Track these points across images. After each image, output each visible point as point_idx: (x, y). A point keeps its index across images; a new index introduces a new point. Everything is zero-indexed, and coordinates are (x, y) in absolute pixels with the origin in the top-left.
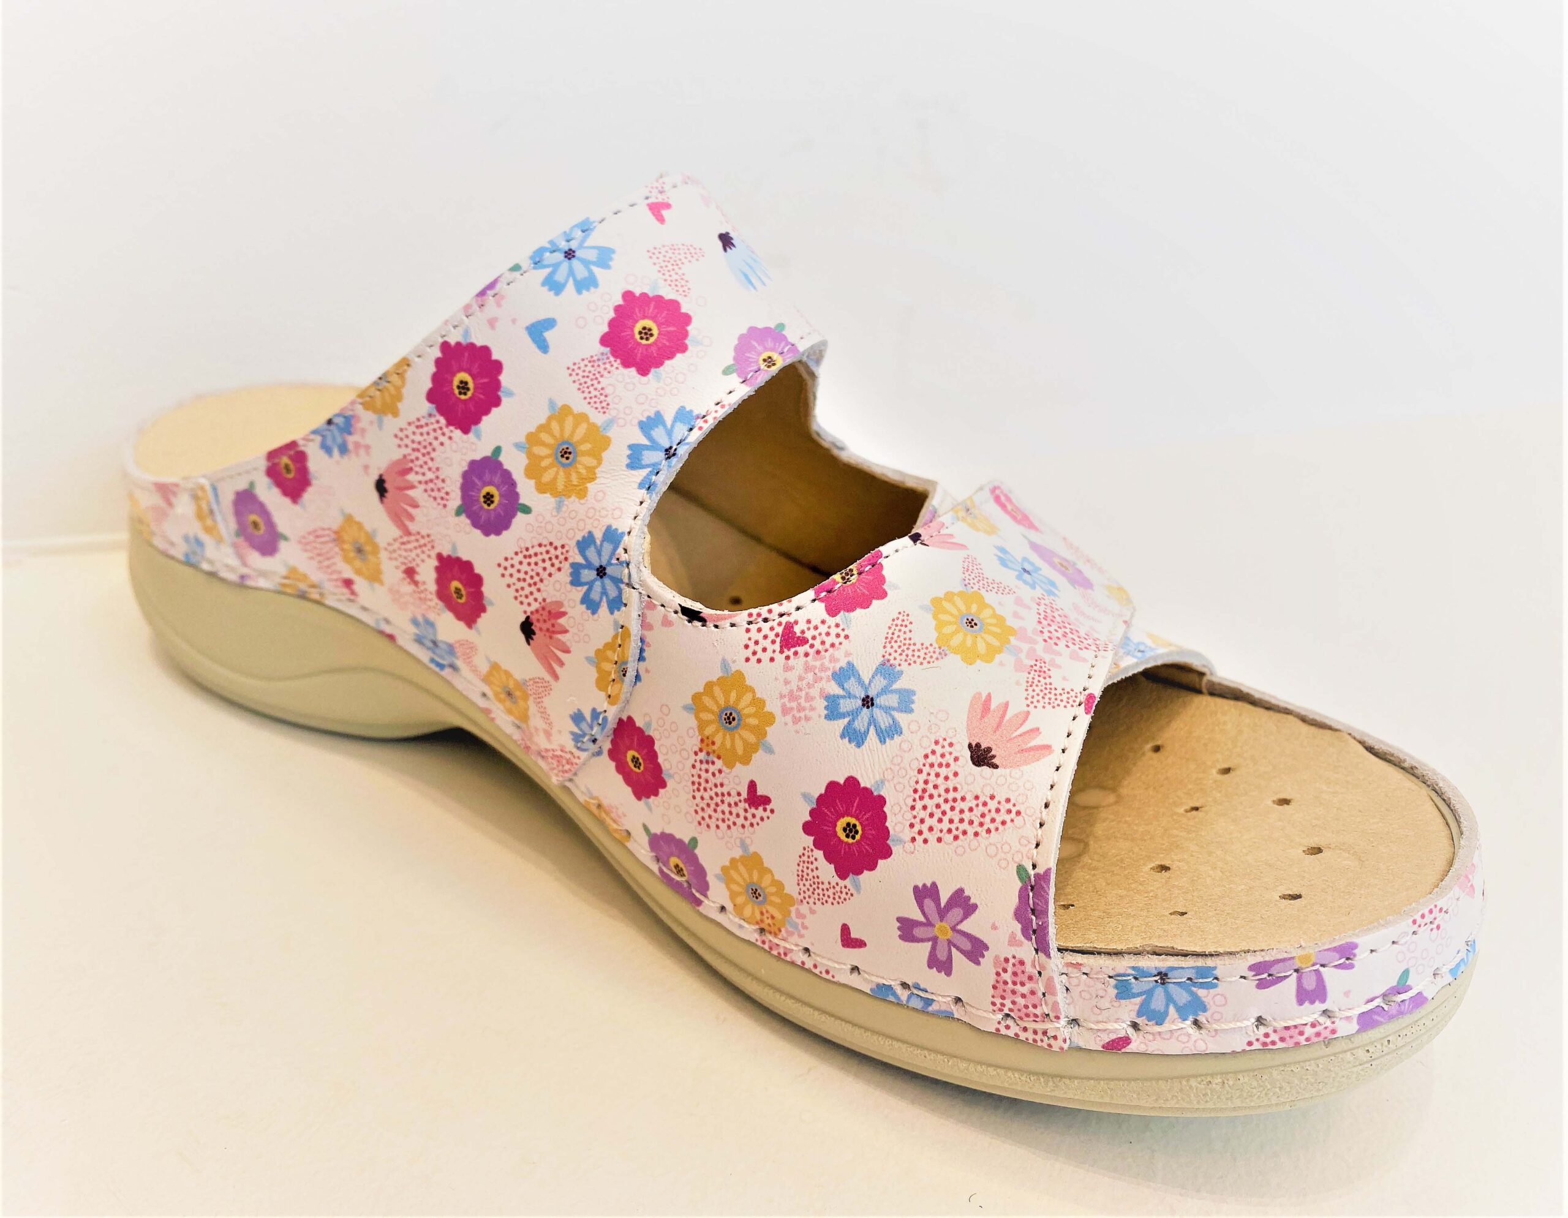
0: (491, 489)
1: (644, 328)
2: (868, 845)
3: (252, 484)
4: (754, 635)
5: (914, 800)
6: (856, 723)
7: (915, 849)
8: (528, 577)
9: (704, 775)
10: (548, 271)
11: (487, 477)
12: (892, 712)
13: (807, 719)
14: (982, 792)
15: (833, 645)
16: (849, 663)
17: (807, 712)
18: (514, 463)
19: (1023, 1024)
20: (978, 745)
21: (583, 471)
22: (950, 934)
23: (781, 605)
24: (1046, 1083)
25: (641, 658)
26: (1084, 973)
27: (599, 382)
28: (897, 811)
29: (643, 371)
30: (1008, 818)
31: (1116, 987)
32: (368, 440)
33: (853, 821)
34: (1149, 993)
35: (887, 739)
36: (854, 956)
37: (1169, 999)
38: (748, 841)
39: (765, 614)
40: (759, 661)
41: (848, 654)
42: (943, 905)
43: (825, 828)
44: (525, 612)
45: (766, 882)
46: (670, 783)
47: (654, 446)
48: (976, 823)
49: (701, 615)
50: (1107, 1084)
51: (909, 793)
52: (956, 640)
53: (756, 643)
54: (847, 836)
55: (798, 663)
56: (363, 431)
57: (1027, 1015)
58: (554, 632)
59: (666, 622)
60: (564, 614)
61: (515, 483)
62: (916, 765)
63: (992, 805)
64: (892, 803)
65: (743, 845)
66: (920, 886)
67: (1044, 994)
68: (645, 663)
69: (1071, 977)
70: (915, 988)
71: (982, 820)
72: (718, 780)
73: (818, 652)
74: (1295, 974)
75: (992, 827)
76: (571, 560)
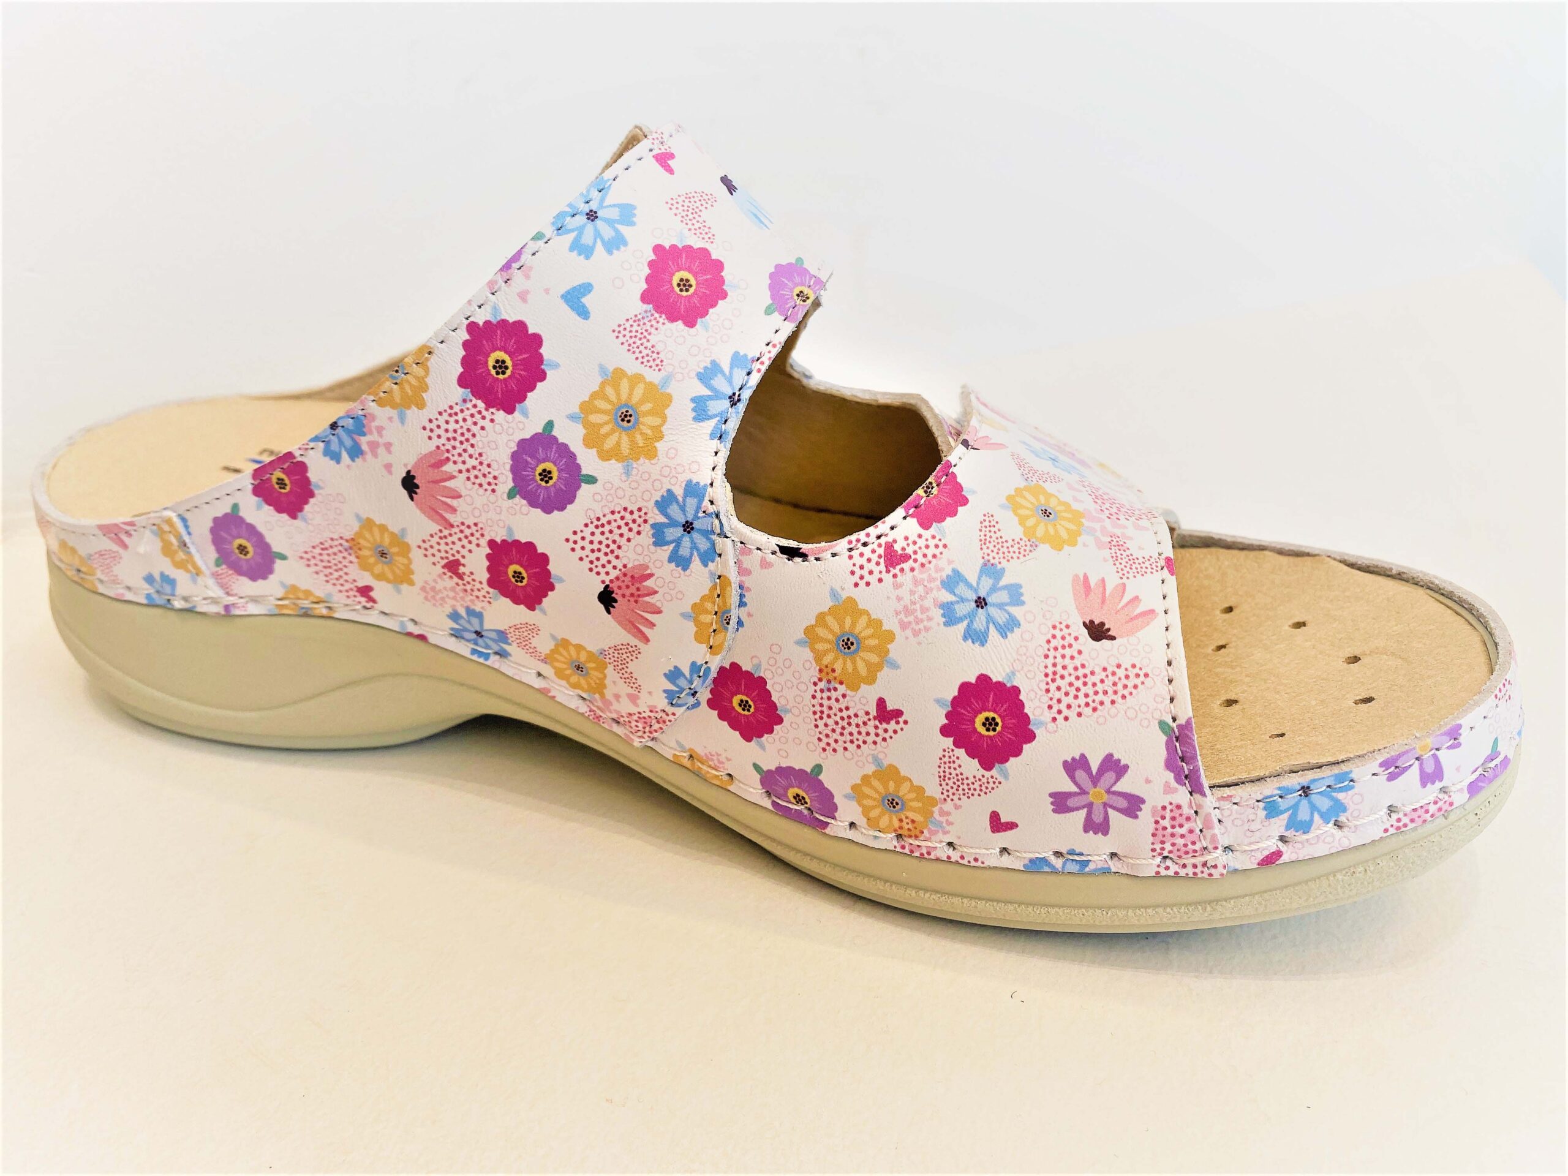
0: (548, 466)
1: (682, 280)
2: (1011, 734)
3: (235, 507)
4: (857, 560)
5: (1047, 684)
6: (975, 623)
7: (1057, 727)
8: (603, 547)
9: (825, 702)
10: (573, 235)
11: (541, 454)
12: (1006, 608)
13: (927, 629)
14: (1108, 663)
15: (934, 556)
16: (954, 570)
17: (925, 623)
18: (570, 434)
19: (1181, 862)
20: (1092, 622)
21: (649, 432)
22: (1105, 797)
23: (877, 527)
24: (1205, 910)
25: (742, 604)
26: (1234, 804)
27: (648, 341)
28: (1033, 697)
29: (690, 324)
30: (1138, 681)
31: (1265, 809)
32: (388, 436)
33: (991, 715)
34: (1295, 807)
35: (1008, 633)
36: (1004, 839)
37: (1313, 808)
38: (881, 756)
39: (864, 539)
40: (868, 584)
41: (950, 562)
42: (1094, 772)
43: (964, 727)
44: (603, 582)
45: (904, 790)
46: (787, 719)
47: (717, 395)
48: (1110, 692)
49: (801, 551)
50: (1261, 896)
51: (1041, 679)
52: (1040, 531)
53: (862, 567)
54: (988, 730)
55: (906, 579)
56: (380, 430)
57: (1187, 853)
58: (639, 596)
59: (765, 564)
60: (651, 575)
61: (575, 455)
62: (1041, 652)
63: (1121, 673)
64: (1027, 691)
65: (876, 760)
66: (1069, 759)
67: (1201, 831)
68: (746, 608)
69: (1224, 809)
70: (1070, 854)
71: (1115, 688)
72: (843, 704)
73: (923, 565)
74: (1417, 762)
75: (1126, 692)
76: (651, 522)
